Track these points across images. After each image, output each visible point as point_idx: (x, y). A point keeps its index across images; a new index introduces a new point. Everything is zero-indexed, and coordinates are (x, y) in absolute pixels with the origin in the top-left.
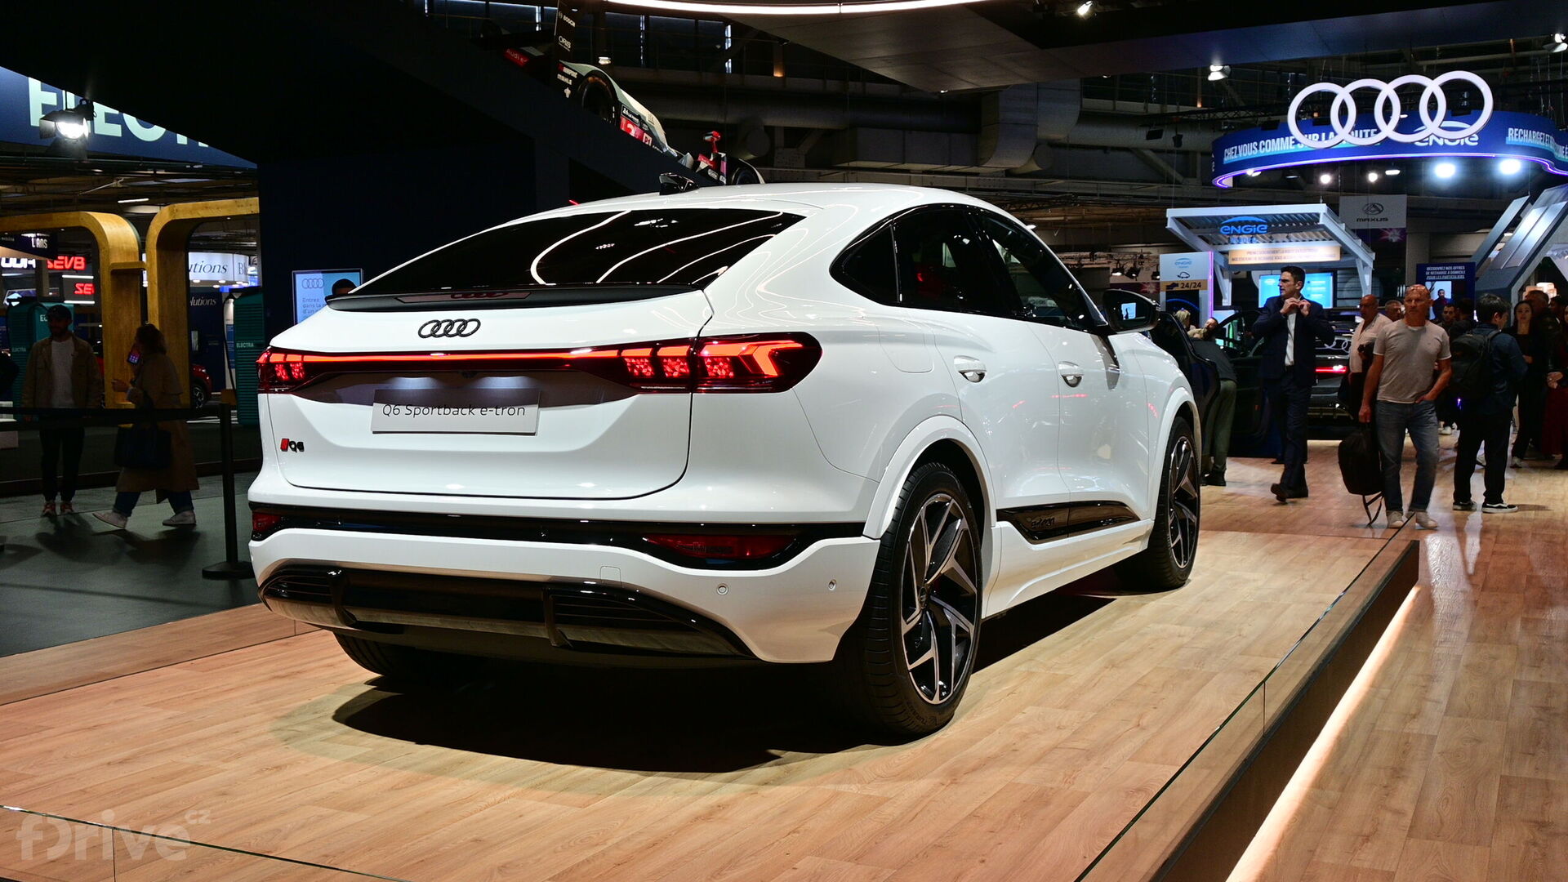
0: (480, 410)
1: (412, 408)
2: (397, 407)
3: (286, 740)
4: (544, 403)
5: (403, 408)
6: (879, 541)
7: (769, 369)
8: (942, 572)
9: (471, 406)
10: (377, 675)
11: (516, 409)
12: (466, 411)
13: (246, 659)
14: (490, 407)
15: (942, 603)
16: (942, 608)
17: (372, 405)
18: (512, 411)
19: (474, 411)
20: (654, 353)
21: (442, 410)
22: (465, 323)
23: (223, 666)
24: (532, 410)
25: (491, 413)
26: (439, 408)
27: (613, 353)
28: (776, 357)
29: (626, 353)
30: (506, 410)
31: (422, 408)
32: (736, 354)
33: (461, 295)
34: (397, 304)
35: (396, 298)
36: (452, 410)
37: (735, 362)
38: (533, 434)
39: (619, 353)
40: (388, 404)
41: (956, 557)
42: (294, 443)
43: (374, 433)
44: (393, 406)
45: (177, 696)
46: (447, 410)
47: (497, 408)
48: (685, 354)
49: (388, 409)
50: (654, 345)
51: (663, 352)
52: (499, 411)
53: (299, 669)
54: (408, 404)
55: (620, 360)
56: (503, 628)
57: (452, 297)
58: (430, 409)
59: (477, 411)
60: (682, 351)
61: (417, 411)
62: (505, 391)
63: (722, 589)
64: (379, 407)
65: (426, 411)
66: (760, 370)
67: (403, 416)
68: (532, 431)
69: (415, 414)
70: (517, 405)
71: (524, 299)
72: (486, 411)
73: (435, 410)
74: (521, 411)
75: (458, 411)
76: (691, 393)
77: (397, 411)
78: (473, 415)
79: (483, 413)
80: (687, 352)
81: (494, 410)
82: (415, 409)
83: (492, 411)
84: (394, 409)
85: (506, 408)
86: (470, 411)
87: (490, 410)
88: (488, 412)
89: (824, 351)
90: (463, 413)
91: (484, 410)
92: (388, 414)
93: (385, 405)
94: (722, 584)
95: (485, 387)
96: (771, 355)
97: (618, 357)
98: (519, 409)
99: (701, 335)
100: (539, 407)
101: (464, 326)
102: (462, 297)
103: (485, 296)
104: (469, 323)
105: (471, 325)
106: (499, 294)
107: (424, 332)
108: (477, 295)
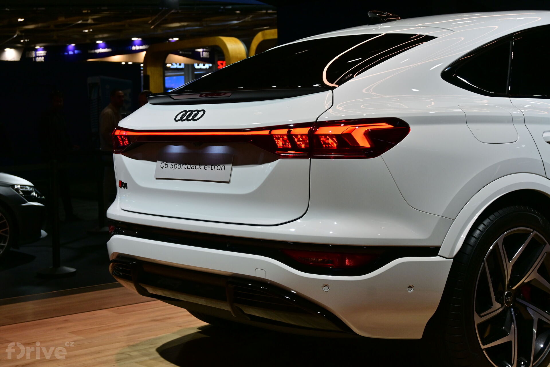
1: (173, 164)
2: (167, 163)
4: (235, 163)
5: (169, 165)
6: (452, 259)
7: (364, 143)
8: (525, 282)
9: (200, 164)
11: (221, 166)
12: (197, 167)
14: (209, 165)
15: (525, 303)
16: (525, 307)
17: (156, 162)
18: (219, 167)
20: (289, 132)
21: (187, 166)
22: (198, 112)
24: (228, 167)
25: (209, 169)
26: (185, 165)
27: (266, 132)
28: (368, 135)
29: (275, 132)
31: (178, 164)
34: (172, 100)
35: (170, 97)
36: (192, 166)
37: (339, 137)
38: (228, 182)
42: (124, 183)
43: (157, 179)
44: (165, 163)
46: (189, 166)
47: (212, 166)
48: (307, 133)
49: (163, 165)
50: (290, 127)
51: (295, 131)
52: (213, 167)
54: (171, 162)
55: (270, 136)
57: (200, 96)
58: (182, 165)
59: (202, 167)
60: (305, 131)
61: (176, 166)
62: (217, 155)
63: (326, 288)
64: (159, 163)
65: (179, 166)
66: (357, 143)
67: (169, 169)
68: (228, 181)
69: (174, 168)
70: (221, 164)
71: (229, 97)
72: (207, 167)
73: (184, 166)
74: (223, 167)
75: (194, 167)
76: (310, 158)
77: (166, 166)
78: (201, 169)
79: (205, 168)
80: (308, 132)
81: (211, 166)
82: (175, 164)
83: (210, 167)
84: (165, 165)
85: (216, 166)
86: (199, 167)
87: (209, 167)
88: (208, 168)
89: (411, 128)
90: (196, 168)
91: (206, 166)
92: (162, 168)
93: (162, 162)
94: (326, 284)
95: (208, 153)
96: (364, 134)
97: (270, 134)
98: (222, 166)
99: (318, 121)
100: (232, 166)
101: (196, 115)
102: (205, 96)
103: (215, 96)
104: (200, 112)
105: (201, 113)
106: (223, 94)
107: (177, 119)
108: (212, 95)
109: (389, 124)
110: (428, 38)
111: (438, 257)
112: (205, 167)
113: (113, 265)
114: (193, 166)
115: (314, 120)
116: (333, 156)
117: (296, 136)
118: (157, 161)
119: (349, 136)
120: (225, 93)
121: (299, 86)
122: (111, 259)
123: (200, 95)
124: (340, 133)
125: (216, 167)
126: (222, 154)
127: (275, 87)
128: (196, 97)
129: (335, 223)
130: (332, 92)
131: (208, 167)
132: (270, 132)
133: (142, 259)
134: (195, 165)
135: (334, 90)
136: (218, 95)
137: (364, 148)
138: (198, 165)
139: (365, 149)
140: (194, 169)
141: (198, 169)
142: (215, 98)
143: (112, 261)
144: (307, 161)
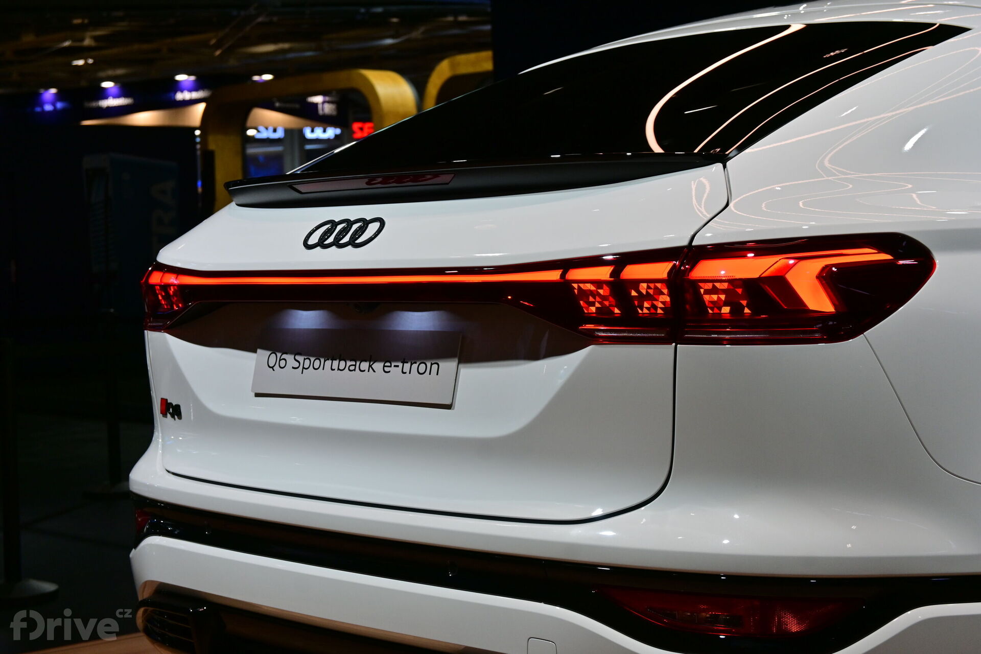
0: (382, 364)
1: (300, 358)
2: (284, 356)
4: (466, 357)
5: (290, 359)
7: (819, 301)
9: (372, 359)
11: (429, 365)
12: (365, 365)
14: (396, 360)
17: (255, 352)
18: (422, 368)
19: (376, 366)
20: (615, 274)
21: (336, 363)
22: (365, 223)
24: (448, 366)
25: (395, 370)
26: (332, 360)
27: (554, 275)
28: (831, 279)
29: (573, 274)
31: (312, 359)
34: (293, 195)
35: (291, 187)
36: (349, 363)
37: (751, 287)
38: (449, 407)
40: (274, 349)
42: (172, 405)
43: (257, 395)
44: (279, 355)
46: (342, 363)
47: (403, 362)
48: (664, 275)
49: (273, 359)
50: (619, 260)
51: (632, 272)
52: (407, 366)
54: (297, 353)
55: (564, 285)
57: (367, 183)
58: (322, 360)
59: (378, 366)
60: (661, 270)
61: (307, 362)
62: (416, 335)
64: (263, 354)
65: (317, 363)
67: (289, 370)
68: (448, 402)
69: (303, 368)
70: (429, 358)
71: (447, 184)
72: (391, 366)
73: (329, 363)
74: (435, 367)
75: (355, 365)
76: (674, 344)
77: (283, 363)
78: (374, 371)
79: (387, 369)
80: (669, 273)
81: (400, 365)
82: (305, 359)
83: (398, 366)
84: (280, 360)
85: (416, 363)
86: (370, 366)
87: (395, 366)
88: (392, 369)
89: (937, 262)
90: (362, 369)
91: (388, 364)
92: (272, 368)
93: (270, 352)
95: (391, 329)
96: (820, 277)
97: (562, 280)
98: (432, 364)
99: (694, 243)
100: (459, 363)
101: (362, 230)
102: (380, 183)
103: (408, 182)
104: (370, 225)
105: (373, 228)
106: (429, 177)
107: (312, 241)
108: (400, 180)
109: (881, 250)
110: (947, 32)
112: (384, 366)
113: (145, 612)
114: (354, 363)
115: (685, 242)
116: (727, 337)
117: (635, 283)
118: (259, 351)
119: (779, 281)
120: (436, 175)
121: (628, 154)
122: (140, 599)
123: (366, 180)
124: (756, 276)
125: (415, 366)
126: (431, 332)
127: (559, 156)
128: (358, 185)
129: (736, 516)
130: (725, 167)
131: (393, 365)
132: (563, 276)
133: (220, 601)
134: (359, 360)
135: (728, 164)
136: (416, 179)
137: (816, 315)
138: (366, 361)
139: (822, 317)
140: (355, 370)
141: (367, 370)
142: (409, 187)
143: (144, 603)
144: (666, 350)
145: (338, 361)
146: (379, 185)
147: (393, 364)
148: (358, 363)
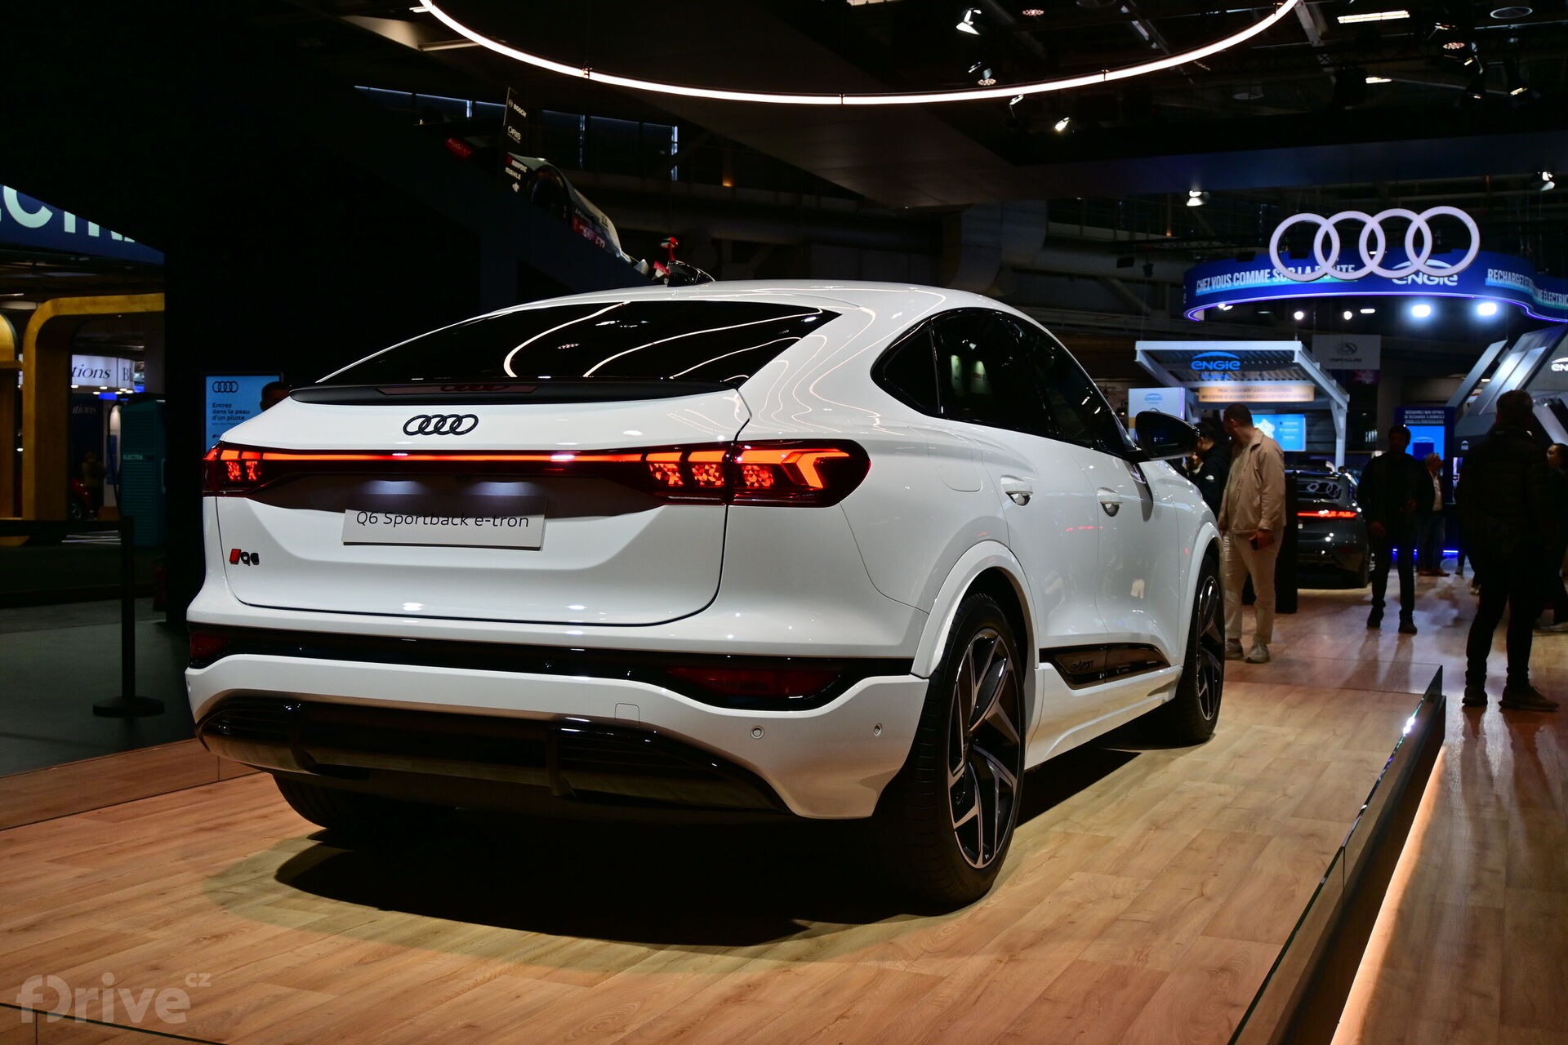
0: (474, 519)
1: (393, 516)
2: (374, 515)
3: (223, 904)
4: (551, 514)
5: (381, 517)
6: (928, 680)
7: (814, 480)
8: (987, 717)
9: (464, 515)
10: (321, 828)
11: (518, 519)
12: (457, 520)
13: (164, 808)
14: (487, 517)
15: (985, 753)
16: (985, 759)
17: (344, 512)
18: (512, 522)
19: (468, 521)
20: (682, 458)
21: (428, 520)
22: (459, 419)
23: (137, 816)
24: (536, 521)
25: (487, 524)
26: (425, 517)
27: (637, 458)
28: (822, 467)
29: (651, 457)
30: (505, 521)
31: (404, 517)
32: (778, 462)
33: (453, 387)
34: (378, 396)
35: (376, 390)
36: (441, 519)
37: (774, 469)
38: (538, 549)
39: (644, 458)
40: (363, 510)
41: (1000, 701)
42: (246, 554)
43: (346, 544)
44: (369, 514)
45: (85, 850)
46: (435, 520)
47: (494, 518)
48: (720, 460)
49: (362, 517)
50: (687, 449)
51: (695, 457)
52: (498, 521)
53: (227, 820)
54: (386, 512)
55: (644, 464)
56: (487, 773)
57: (442, 389)
58: (415, 518)
59: (470, 521)
60: (717, 456)
61: (399, 520)
62: (505, 499)
63: (757, 733)
64: (351, 515)
65: (409, 520)
66: (805, 481)
67: (381, 525)
68: (537, 546)
69: (395, 523)
70: (518, 515)
71: (530, 393)
72: (482, 521)
73: (421, 519)
74: (524, 521)
75: (448, 521)
76: (727, 505)
77: (373, 520)
78: (467, 525)
79: (478, 523)
80: (722, 459)
81: (492, 520)
82: (396, 517)
83: (489, 521)
84: (370, 517)
85: (506, 518)
86: (462, 521)
87: (486, 521)
88: (484, 523)
89: (872, 463)
90: (454, 523)
91: (479, 519)
92: (363, 523)
93: (359, 512)
94: (757, 726)
95: (481, 495)
96: (817, 465)
97: (641, 462)
98: (521, 519)
99: (737, 440)
100: (545, 518)
101: (457, 423)
102: (455, 390)
103: (482, 389)
104: (463, 419)
105: (467, 421)
107: (410, 428)
108: (473, 388)
109: (843, 450)
110: (831, 316)
111: (910, 675)
112: (476, 521)
114: (445, 519)
115: (730, 439)
117: (697, 465)
118: (347, 511)
126: (519, 497)
134: (451, 517)
135: (740, 390)
137: (811, 489)
138: (458, 517)
139: (815, 491)
140: (447, 524)
141: (460, 524)
144: (720, 510)
145: (430, 518)
146: (469, 391)
147: (484, 520)
148: (450, 519)
